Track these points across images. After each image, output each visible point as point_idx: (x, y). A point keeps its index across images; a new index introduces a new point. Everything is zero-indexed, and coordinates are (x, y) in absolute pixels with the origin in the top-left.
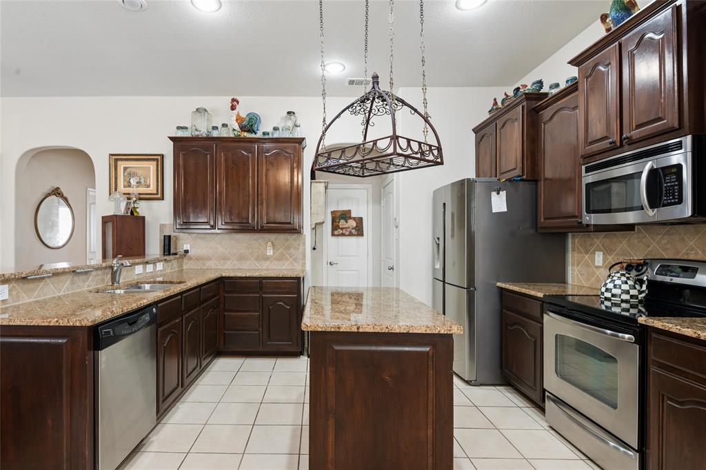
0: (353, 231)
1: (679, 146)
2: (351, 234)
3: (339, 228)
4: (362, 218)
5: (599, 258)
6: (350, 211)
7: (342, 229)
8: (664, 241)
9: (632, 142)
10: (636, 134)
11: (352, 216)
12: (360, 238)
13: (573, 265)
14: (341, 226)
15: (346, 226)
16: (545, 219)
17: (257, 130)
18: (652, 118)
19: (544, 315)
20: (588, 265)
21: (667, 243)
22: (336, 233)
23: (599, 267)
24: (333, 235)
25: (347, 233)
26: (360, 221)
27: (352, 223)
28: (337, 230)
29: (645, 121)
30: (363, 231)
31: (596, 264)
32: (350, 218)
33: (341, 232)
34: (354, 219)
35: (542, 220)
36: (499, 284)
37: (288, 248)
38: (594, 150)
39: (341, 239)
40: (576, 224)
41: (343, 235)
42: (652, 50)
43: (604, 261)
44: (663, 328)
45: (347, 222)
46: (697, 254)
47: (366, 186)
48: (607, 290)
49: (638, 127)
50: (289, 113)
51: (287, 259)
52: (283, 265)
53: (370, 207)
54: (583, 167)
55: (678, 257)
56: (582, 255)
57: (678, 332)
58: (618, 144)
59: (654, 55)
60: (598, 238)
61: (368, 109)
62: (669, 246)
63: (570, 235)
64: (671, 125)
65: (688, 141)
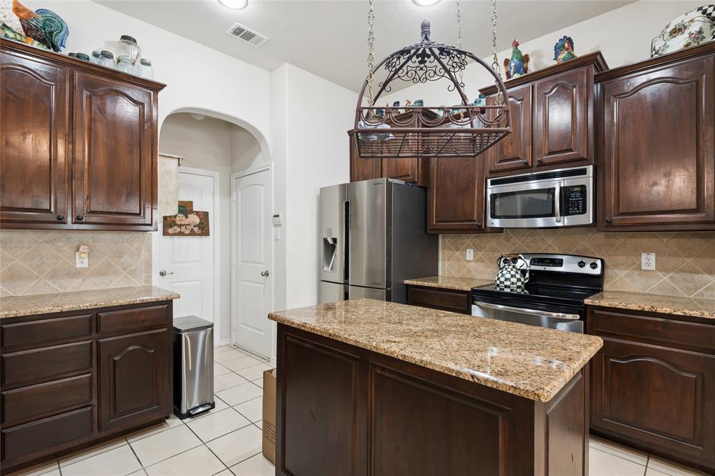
0: (196, 229)
1: (584, 172)
2: (192, 233)
3: (175, 225)
4: (207, 213)
5: (470, 254)
6: (191, 203)
7: (180, 226)
8: (528, 241)
9: (542, 164)
10: (546, 158)
11: (194, 210)
12: (204, 239)
13: (443, 260)
14: (178, 223)
15: (186, 221)
16: (437, 222)
17: (61, 45)
18: (564, 148)
19: (473, 306)
20: (458, 260)
21: (530, 243)
22: (171, 231)
23: (470, 261)
24: (165, 233)
25: (188, 232)
26: (204, 216)
27: (194, 219)
28: (171, 227)
29: (558, 150)
30: (209, 230)
31: (467, 259)
32: (192, 212)
33: (179, 230)
34: (197, 213)
35: (434, 223)
36: (407, 282)
37: (120, 254)
38: (505, 167)
39: (177, 239)
40: (477, 227)
41: (181, 234)
42: (566, 97)
43: (475, 257)
44: (610, 306)
45: (187, 217)
46: (554, 249)
47: (212, 173)
48: (506, 280)
49: (550, 153)
50: (124, 37)
51: (116, 273)
52: (111, 282)
53: (218, 199)
54: (489, 181)
55: (539, 252)
56: (451, 252)
57: (624, 307)
58: (530, 165)
59: (567, 102)
60: (468, 238)
61: (397, 67)
62: (532, 244)
63: (440, 236)
64: (581, 156)
65: (590, 169)
